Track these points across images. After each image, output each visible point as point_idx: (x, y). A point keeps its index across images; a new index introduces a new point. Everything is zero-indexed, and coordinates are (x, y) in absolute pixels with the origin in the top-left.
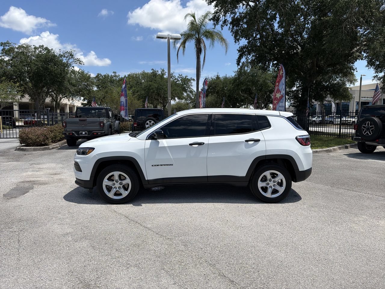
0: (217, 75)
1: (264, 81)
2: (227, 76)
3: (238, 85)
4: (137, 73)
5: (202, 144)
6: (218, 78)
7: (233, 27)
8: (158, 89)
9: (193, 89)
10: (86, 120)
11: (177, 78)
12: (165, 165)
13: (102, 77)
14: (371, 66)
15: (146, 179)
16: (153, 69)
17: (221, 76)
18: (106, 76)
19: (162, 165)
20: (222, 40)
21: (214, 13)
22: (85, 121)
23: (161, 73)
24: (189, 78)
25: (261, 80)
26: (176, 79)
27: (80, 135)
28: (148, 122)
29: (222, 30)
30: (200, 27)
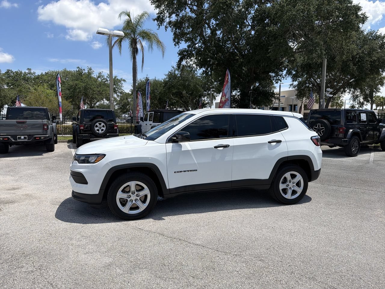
0: (147, 78)
1: (195, 86)
2: (157, 79)
3: (169, 88)
4: (58, 71)
5: (228, 146)
6: (147, 80)
7: (176, 29)
8: (86, 88)
9: (124, 91)
10: (26, 123)
11: (105, 77)
12: (189, 171)
13: (14, 74)
14: (289, 75)
15: (168, 188)
16: (78, 67)
17: (151, 78)
18: (18, 72)
19: (185, 171)
20: (159, 42)
21: (157, 14)
22: (24, 123)
23: (88, 71)
24: (119, 78)
25: (192, 85)
26: (104, 79)
27: (18, 140)
28: (97, 124)
29: (166, 31)
30: (136, 27)
